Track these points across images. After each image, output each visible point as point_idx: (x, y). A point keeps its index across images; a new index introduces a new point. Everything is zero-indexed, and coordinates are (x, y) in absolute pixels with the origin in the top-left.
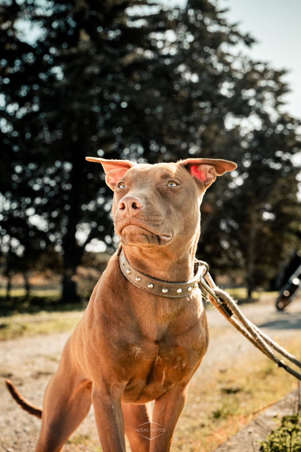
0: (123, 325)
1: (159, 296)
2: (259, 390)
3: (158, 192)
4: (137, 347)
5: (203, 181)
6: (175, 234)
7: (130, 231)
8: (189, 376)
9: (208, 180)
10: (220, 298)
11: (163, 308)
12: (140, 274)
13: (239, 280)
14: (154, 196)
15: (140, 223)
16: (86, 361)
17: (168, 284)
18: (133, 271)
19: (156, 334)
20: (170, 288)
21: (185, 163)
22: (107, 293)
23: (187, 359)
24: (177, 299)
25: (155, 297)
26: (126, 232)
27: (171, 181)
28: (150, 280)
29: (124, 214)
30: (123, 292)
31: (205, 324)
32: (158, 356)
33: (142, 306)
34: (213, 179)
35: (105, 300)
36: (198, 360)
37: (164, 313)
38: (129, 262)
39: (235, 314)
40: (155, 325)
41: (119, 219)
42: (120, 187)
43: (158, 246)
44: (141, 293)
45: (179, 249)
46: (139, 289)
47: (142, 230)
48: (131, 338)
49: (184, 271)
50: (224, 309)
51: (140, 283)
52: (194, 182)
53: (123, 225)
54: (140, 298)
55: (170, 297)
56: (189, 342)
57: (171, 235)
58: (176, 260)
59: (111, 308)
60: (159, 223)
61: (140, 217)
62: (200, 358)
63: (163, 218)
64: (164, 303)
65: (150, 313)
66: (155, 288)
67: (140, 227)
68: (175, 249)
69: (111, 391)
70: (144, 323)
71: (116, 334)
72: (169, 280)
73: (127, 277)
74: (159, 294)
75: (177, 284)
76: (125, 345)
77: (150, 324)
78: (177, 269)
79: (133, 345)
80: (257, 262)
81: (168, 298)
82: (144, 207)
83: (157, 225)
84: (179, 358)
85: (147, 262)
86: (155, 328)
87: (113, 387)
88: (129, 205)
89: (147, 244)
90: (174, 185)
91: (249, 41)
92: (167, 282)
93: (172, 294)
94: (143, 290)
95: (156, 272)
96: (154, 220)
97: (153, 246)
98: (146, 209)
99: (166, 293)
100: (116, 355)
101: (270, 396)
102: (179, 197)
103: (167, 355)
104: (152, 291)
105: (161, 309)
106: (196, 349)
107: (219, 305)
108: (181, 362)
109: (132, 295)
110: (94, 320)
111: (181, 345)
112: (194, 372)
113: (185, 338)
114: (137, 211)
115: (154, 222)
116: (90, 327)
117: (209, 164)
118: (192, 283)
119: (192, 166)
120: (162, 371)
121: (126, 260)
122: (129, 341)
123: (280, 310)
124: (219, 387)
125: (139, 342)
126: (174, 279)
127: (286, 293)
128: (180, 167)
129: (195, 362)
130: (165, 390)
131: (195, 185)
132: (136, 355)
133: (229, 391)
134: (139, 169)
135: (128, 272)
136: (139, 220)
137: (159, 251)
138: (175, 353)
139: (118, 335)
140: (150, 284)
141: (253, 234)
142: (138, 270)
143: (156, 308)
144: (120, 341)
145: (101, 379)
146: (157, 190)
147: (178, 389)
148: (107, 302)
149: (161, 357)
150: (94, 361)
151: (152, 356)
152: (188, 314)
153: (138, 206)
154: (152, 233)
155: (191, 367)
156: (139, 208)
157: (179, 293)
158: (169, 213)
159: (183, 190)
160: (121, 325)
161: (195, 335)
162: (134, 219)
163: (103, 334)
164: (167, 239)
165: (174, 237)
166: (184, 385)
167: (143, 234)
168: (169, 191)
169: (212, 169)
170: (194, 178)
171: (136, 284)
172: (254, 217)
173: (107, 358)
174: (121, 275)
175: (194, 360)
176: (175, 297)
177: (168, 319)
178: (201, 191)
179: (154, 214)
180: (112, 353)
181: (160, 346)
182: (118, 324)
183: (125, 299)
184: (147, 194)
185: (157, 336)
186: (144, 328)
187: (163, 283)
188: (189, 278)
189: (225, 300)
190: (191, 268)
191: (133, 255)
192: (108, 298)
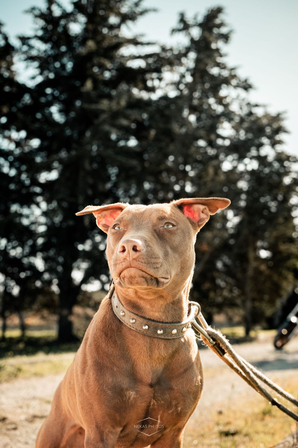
0: (117, 370)
1: (154, 337)
2: (257, 433)
3: (155, 234)
4: (132, 391)
5: (197, 221)
6: (173, 275)
7: (129, 274)
8: (185, 420)
9: (201, 220)
10: (212, 338)
11: (158, 349)
12: (135, 315)
13: (237, 319)
14: (152, 237)
15: (140, 266)
16: (79, 407)
17: (163, 324)
18: (127, 313)
19: (150, 377)
20: (165, 328)
21: (179, 204)
22: (99, 337)
23: (182, 402)
24: (172, 340)
25: (150, 339)
26: (126, 275)
27: (168, 222)
28: (145, 321)
29: (124, 257)
30: (117, 335)
31: (199, 366)
32: (153, 400)
33: (137, 348)
34: (206, 219)
35: (98, 345)
36: (193, 404)
37: (158, 354)
38: (123, 304)
39: (227, 353)
40: (150, 368)
41: (119, 262)
42: (115, 228)
43: (156, 289)
44: (135, 335)
45: (175, 290)
46: (134, 330)
47: (142, 272)
48: (125, 382)
49: (179, 311)
50: (217, 348)
51: (134, 325)
52: (188, 222)
53: (123, 268)
54: (134, 340)
55: (166, 338)
56: (184, 385)
57: (169, 277)
58: (172, 300)
59: (104, 353)
60: (159, 266)
61: (140, 260)
62: (195, 402)
63: (161, 260)
64: (159, 344)
65: (145, 356)
66: (150, 329)
67: (140, 270)
68: (171, 291)
69: (105, 438)
70: (138, 366)
71: (109, 379)
72: (164, 320)
73: (120, 320)
74: (154, 335)
75: (172, 325)
76: (119, 390)
77: (145, 366)
78: (172, 310)
79: (127, 390)
80: (254, 300)
81: (163, 339)
82: (144, 250)
83: (157, 267)
84: (175, 401)
85: (142, 303)
86: (150, 370)
87: (106, 434)
88: (129, 248)
89: (145, 286)
90: (171, 226)
91: (247, 87)
92: (162, 322)
93: (167, 335)
94: (138, 332)
95: (151, 313)
96: (154, 263)
97: (151, 288)
98: (146, 252)
99: (161, 334)
100: (110, 401)
101: (268, 438)
102: (176, 238)
103: (162, 399)
104: (147, 333)
105: (156, 351)
106: (191, 392)
107: (212, 345)
108: (176, 406)
109: (127, 338)
110: (88, 366)
111: (176, 388)
112: (190, 416)
113: (180, 380)
114: (138, 254)
115: (154, 265)
116: (83, 372)
117: (203, 204)
118: (187, 323)
119: (185, 206)
120: (157, 416)
121: (119, 302)
122: (124, 386)
123: (279, 348)
124: (216, 429)
125: (133, 385)
126: (169, 320)
127: (284, 331)
128: (174, 208)
129: (190, 406)
130: (160, 436)
131: (190, 225)
132: (131, 400)
133: (227, 434)
134: (134, 211)
135: (122, 314)
136: (139, 263)
137: (155, 293)
138: (170, 396)
139: (111, 380)
140: (145, 326)
141: (250, 272)
142: (132, 311)
143: (151, 350)
144: (114, 386)
145: (94, 426)
146: (154, 232)
147: (173, 435)
148: (100, 346)
149: (156, 401)
150: (88, 408)
151: (147, 400)
152: (183, 356)
153: (138, 249)
154: (151, 276)
155: (187, 411)
156: (139, 251)
157: (174, 333)
158: (166, 254)
159: (179, 231)
160: (115, 369)
161: (189, 378)
162: (134, 262)
163: (97, 380)
164: (165, 281)
165: (171, 279)
166: (179, 430)
167: (143, 277)
168: (166, 232)
169: (205, 209)
170: (188, 218)
171: (130, 326)
172: (251, 255)
173: (101, 404)
174: (114, 318)
175: (189, 404)
176: (170, 338)
177: (163, 361)
178: (195, 231)
179: (154, 257)
180: (106, 399)
181: (154, 390)
182: (112, 369)
183: (119, 342)
184: (145, 236)
185: (152, 379)
186: (139, 370)
187: (159, 324)
188: (184, 319)
189: (218, 340)
190: (185, 308)
191: (126, 297)
192: (101, 342)
